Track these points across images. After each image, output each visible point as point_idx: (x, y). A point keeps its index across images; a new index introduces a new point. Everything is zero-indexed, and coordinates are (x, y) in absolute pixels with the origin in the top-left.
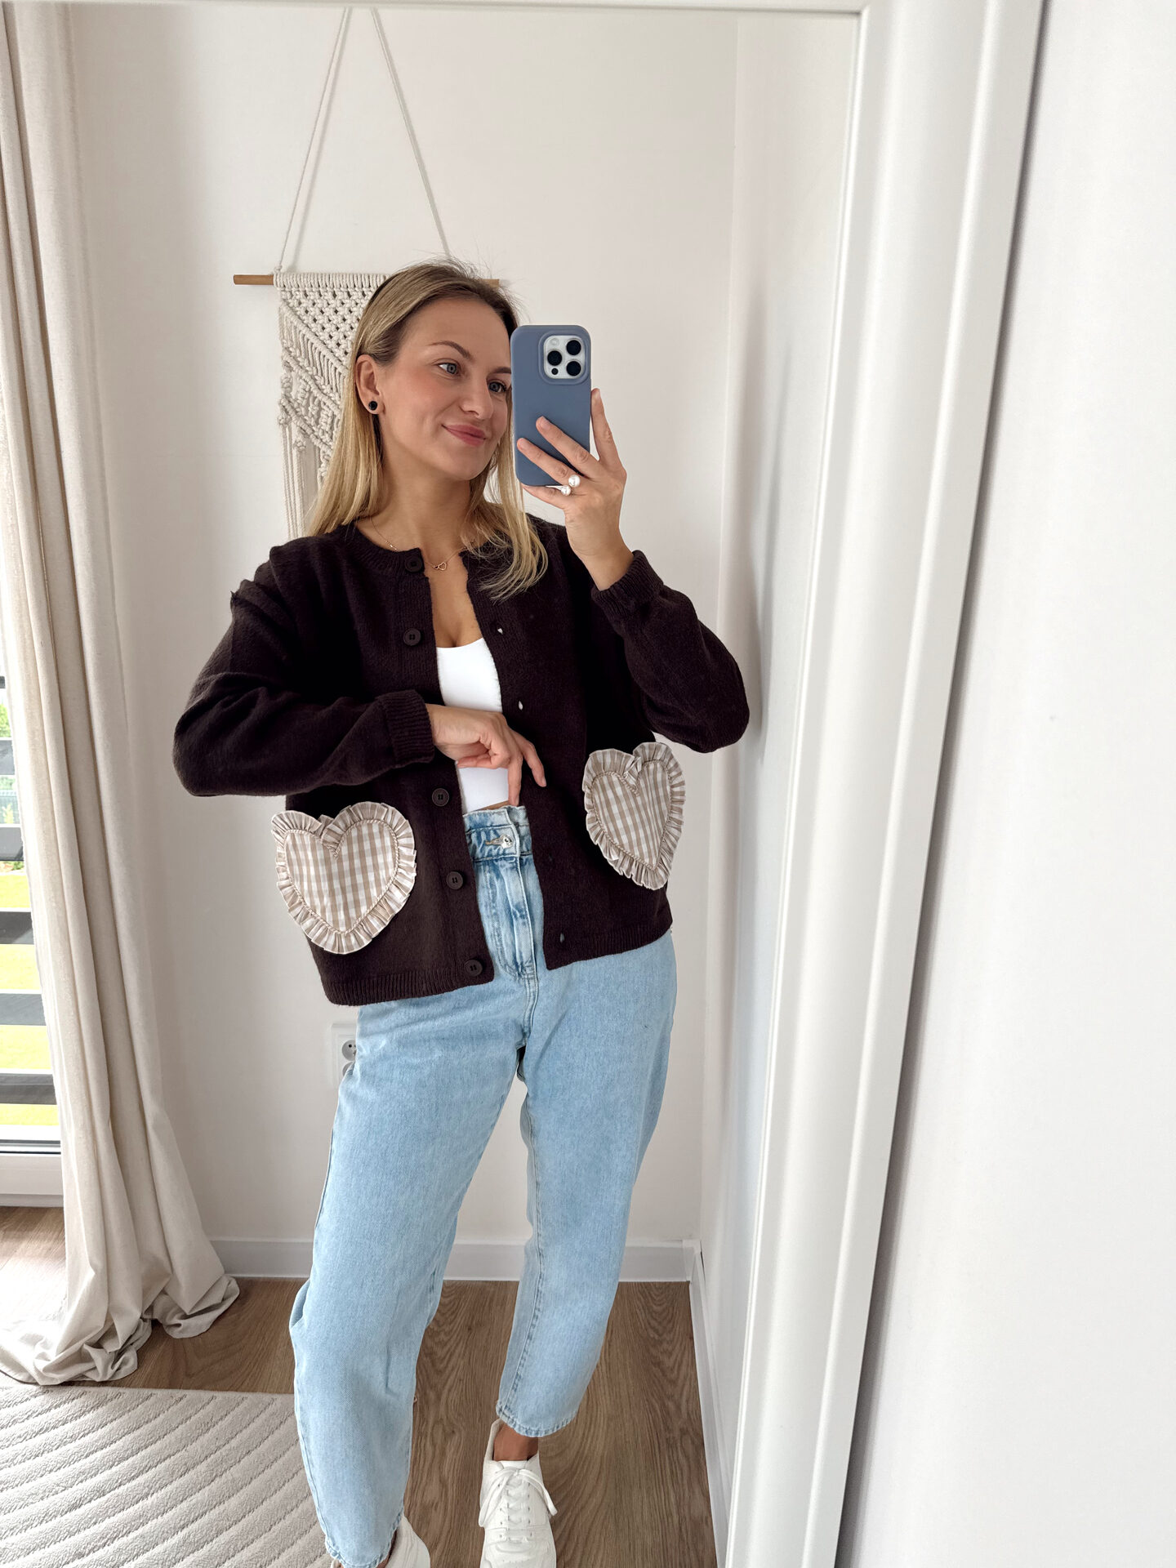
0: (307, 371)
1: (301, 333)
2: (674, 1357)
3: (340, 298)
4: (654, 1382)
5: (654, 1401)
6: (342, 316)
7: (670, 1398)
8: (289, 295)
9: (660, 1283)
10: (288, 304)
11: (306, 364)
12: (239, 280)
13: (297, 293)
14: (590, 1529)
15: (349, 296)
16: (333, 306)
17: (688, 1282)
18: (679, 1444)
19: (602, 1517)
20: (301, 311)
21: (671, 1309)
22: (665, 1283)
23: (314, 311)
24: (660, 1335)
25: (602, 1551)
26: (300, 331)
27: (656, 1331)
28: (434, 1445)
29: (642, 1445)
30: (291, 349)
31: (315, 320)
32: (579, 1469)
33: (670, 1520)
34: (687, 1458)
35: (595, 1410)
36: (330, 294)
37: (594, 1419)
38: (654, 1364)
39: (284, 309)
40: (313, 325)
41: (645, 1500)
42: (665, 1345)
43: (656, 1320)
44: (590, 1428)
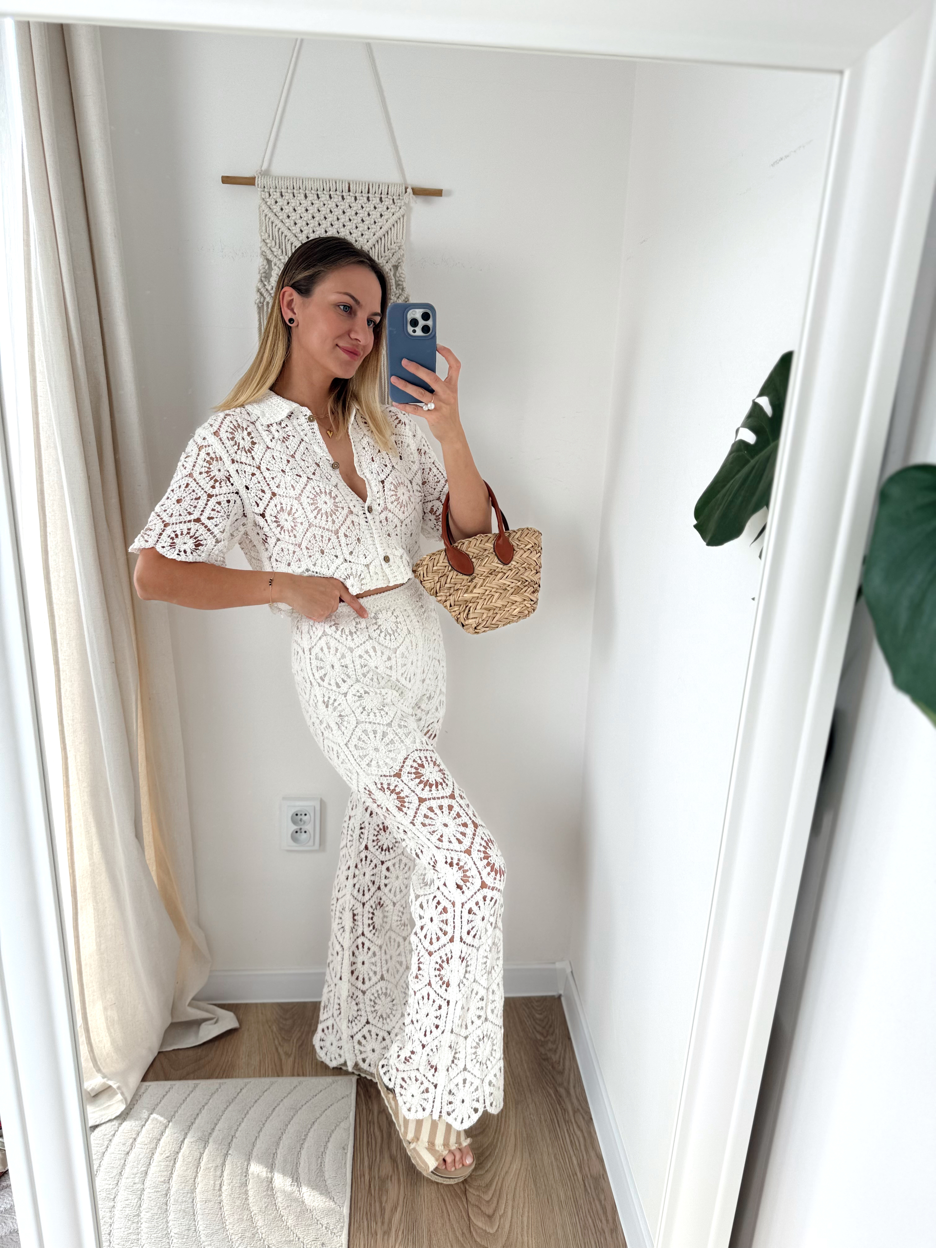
1: (277, 227)
2: (558, 1053)
3: (310, 199)
5: (548, 1088)
6: (312, 214)
7: (561, 1085)
8: (267, 195)
9: (538, 997)
10: (266, 203)
11: (280, 251)
12: (226, 180)
13: (275, 193)
14: (515, 1189)
15: (318, 198)
16: (305, 205)
17: (560, 997)
18: (573, 1121)
20: (276, 208)
22: (542, 997)
23: (288, 209)
24: (545, 1037)
25: (527, 1205)
26: (276, 226)
27: (542, 1034)
28: (381, 1131)
29: (545, 1123)
30: (268, 241)
31: (288, 217)
33: (575, 1177)
34: (582, 1131)
36: (303, 196)
38: (544, 1060)
39: (264, 207)
40: (287, 220)
41: (555, 1165)
42: (550, 1045)
43: (539, 1025)
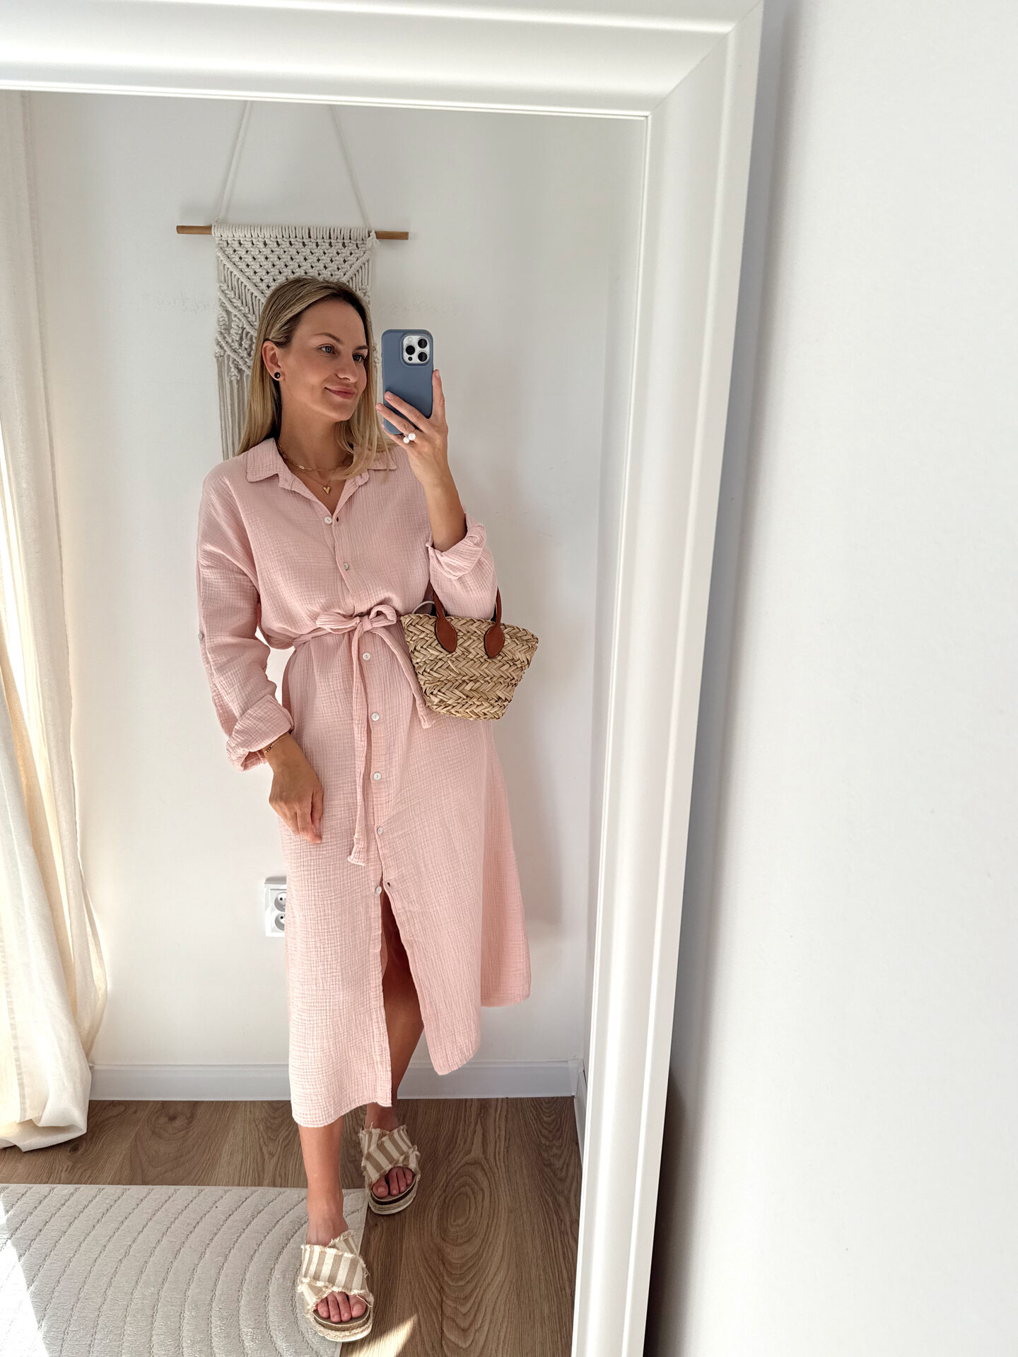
0: (240, 310)
1: (236, 278)
2: (563, 1158)
3: (270, 246)
4: (546, 1180)
5: (547, 1196)
6: (273, 262)
7: (561, 1193)
8: (225, 244)
9: (548, 1098)
10: (224, 252)
11: (240, 301)
12: (181, 229)
13: (233, 242)
15: (278, 245)
16: (264, 253)
17: (573, 1097)
19: (506, 1292)
20: (236, 258)
21: (559, 1119)
22: (553, 1098)
23: (249, 260)
24: (550, 1142)
26: (235, 276)
27: (547, 1138)
29: (538, 1232)
30: (227, 292)
31: (248, 266)
32: (485, 1253)
35: (497, 1204)
36: (261, 245)
37: (496, 1211)
38: (546, 1166)
40: (246, 270)
41: (542, 1277)
42: (555, 1151)
43: (546, 1129)
44: (493, 1220)
